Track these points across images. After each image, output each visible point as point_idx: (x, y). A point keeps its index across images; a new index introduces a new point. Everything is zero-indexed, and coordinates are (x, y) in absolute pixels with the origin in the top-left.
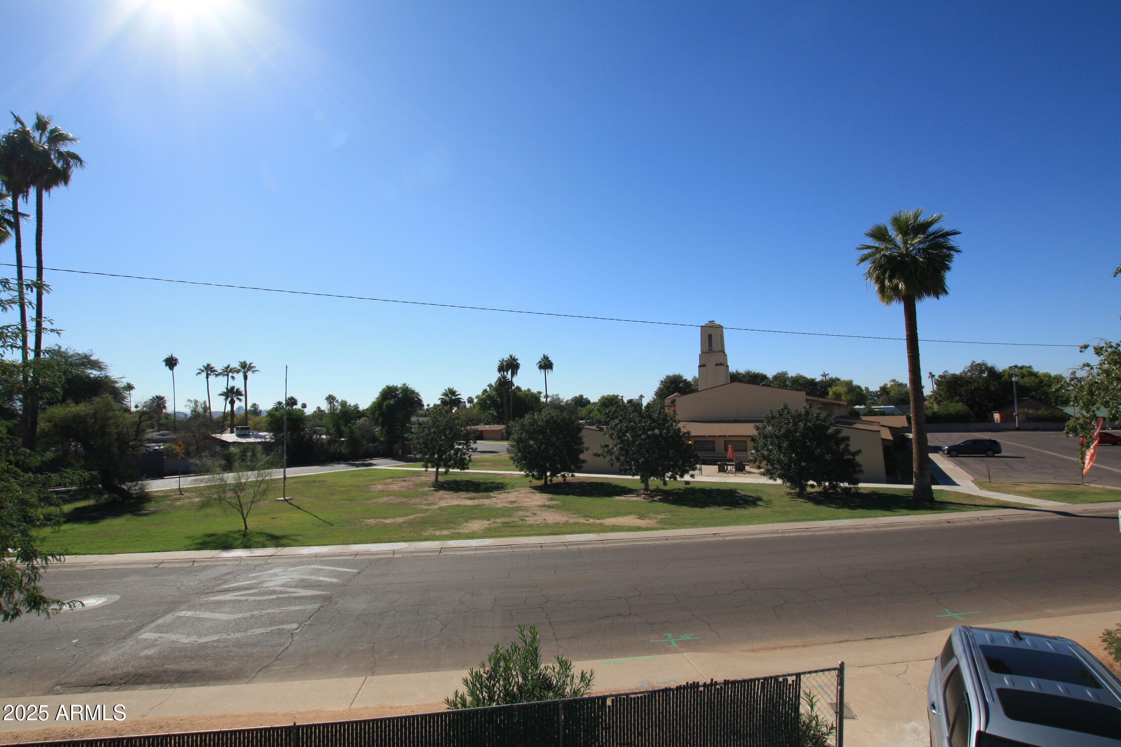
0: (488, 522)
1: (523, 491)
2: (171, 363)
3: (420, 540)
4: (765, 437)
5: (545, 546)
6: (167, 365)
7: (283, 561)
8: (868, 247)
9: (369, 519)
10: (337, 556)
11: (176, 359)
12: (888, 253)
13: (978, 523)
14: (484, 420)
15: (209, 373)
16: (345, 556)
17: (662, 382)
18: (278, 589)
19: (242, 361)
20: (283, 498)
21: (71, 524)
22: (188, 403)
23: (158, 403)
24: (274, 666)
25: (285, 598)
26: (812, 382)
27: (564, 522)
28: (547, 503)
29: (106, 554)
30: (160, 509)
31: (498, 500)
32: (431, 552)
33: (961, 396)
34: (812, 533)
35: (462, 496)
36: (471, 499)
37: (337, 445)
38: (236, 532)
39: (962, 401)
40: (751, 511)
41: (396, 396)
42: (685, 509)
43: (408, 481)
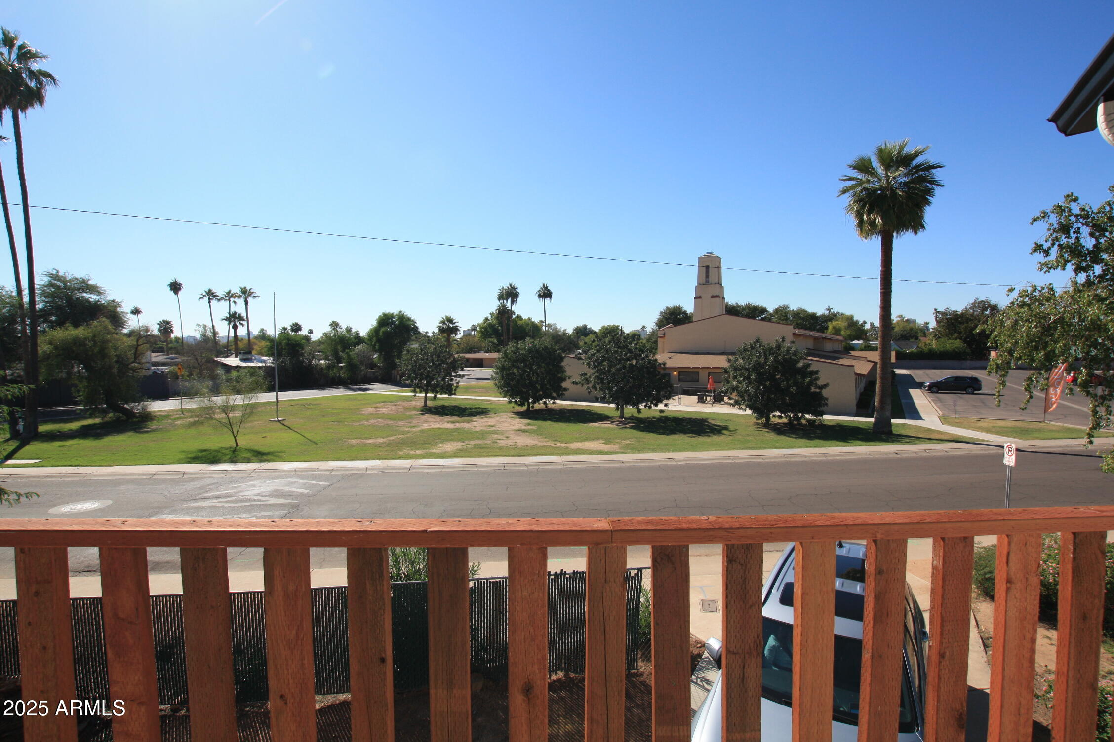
0: (462, 444)
1: (504, 417)
2: (175, 287)
3: (393, 459)
4: (735, 369)
5: (507, 466)
6: (171, 289)
7: (264, 474)
8: (852, 179)
9: (352, 439)
10: (315, 471)
11: (180, 284)
12: (868, 186)
13: (924, 455)
14: (485, 348)
15: (211, 297)
16: (322, 471)
17: (662, 313)
18: (253, 497)
19: (243, 287)
20: (276, 419)
21: (77, 439)
22: (197, 328)
23: (165, 328)
24: (236, 560)
25: (256, 505)
26: (813, 316)
27: (532, 445)
28: (524, 428)
29: (106, 466)
30: (161, 427)
31: (479, 424)
32: (400, 469)
33: (960, 333)
34: (761, 460)
35: (446, 420)
36: (452, 422)
37: (335, 370)
38: (226, 449)
39: (961, 339)
40: (715, 438)
41: (392, 323)
42: (652, 436)
43: (399, 405)
